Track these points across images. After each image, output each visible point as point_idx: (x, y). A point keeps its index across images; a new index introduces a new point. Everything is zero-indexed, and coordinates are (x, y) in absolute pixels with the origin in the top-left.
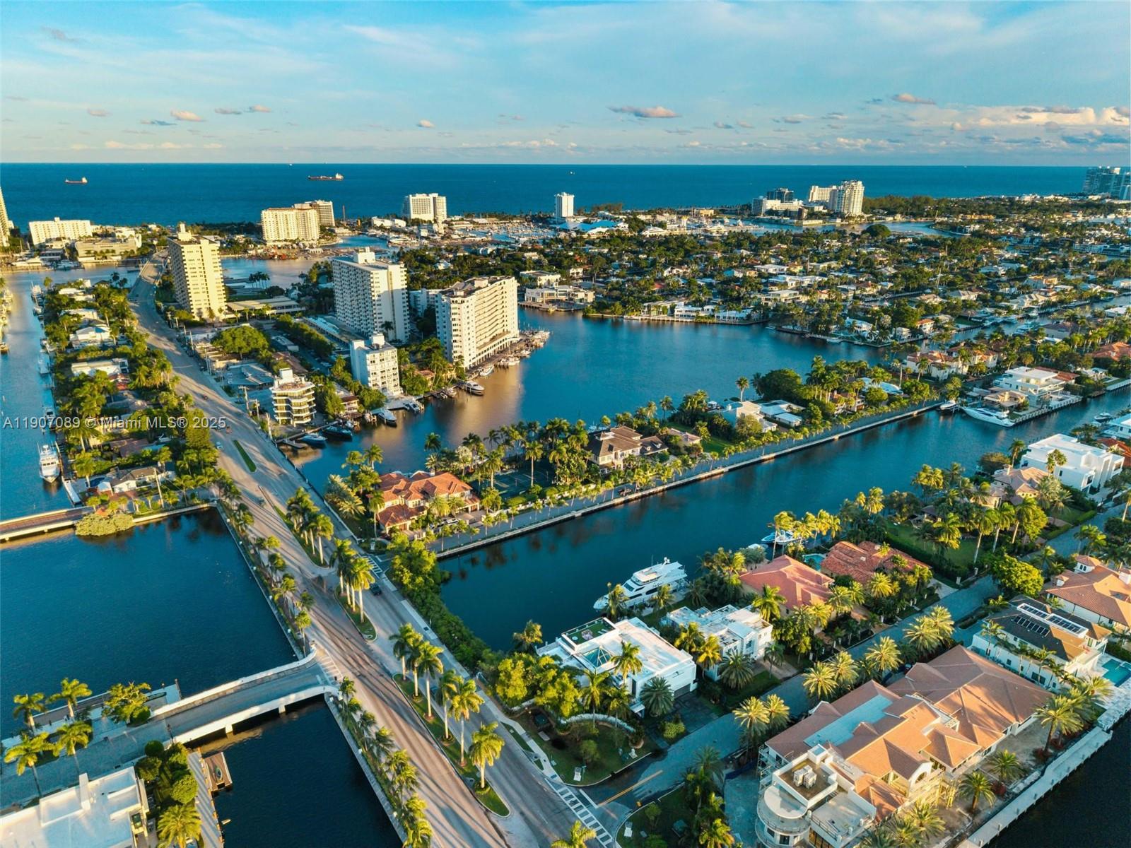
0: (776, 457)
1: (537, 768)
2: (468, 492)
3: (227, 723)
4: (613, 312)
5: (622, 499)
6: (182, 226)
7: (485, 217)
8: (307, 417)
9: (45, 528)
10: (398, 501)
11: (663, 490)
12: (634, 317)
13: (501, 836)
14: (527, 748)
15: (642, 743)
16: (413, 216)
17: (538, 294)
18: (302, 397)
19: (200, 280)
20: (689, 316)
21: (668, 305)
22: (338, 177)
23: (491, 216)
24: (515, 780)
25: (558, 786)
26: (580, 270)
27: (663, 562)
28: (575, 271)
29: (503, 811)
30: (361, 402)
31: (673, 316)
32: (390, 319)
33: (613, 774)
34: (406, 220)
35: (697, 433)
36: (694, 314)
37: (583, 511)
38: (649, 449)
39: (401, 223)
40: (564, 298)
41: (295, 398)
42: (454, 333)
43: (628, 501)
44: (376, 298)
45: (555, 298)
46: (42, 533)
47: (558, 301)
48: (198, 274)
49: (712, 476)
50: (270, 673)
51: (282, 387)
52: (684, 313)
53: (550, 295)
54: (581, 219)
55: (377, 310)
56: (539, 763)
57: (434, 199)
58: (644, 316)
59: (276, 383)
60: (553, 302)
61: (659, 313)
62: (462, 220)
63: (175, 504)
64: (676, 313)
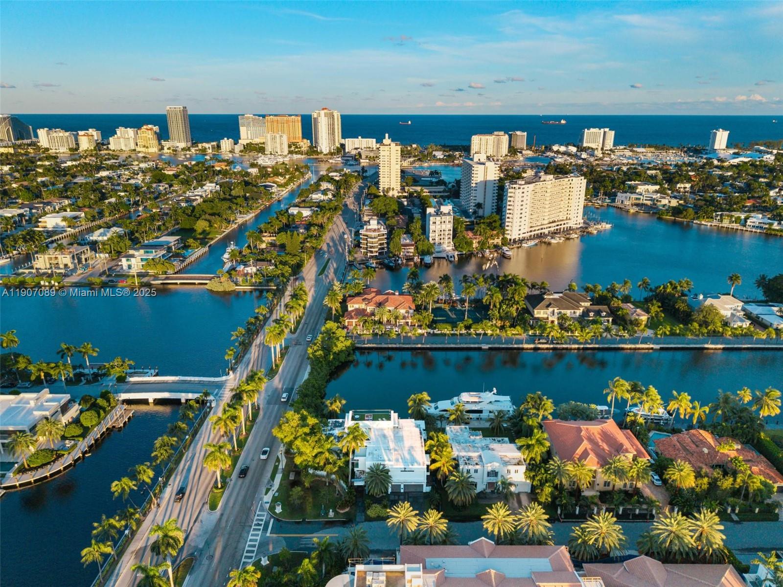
0: (724, 349)
1: (264, 491)
2: (411, 311)
3: (151, 396)
4: (685, 217)
5: (532, 346)
6: (387, 135)
7: (644, 147)
8: (376, 252)
9: (197, 282)
10: (363, 306)
11: (578, 349)
12: (703, 222)
13: (195, 521)
14: (273, 478)
15: (347, 510)
16: (585, 145)
17: (626, 197)
18: (375, 238)
19: (387, 169)
20: (761, 228)
21: (743, 217)
22: (563, 122)
23: (650, 146)
24: (243, 493)
25: (262, 509)
26: (688, 186)
27: (491, 391)
28: (682, 186)
29: (213, 507)
30: (417, 248)
31: (745, 226)
32: (481, 201)
33: (304, 520)
34: (578, 147)
35: (647, 311)
36: (767, 226)
37: (490, 346)
38: (592, 314)
39: (573, 149)
40: (649, 203)
41: (371, 238)
42: (508, 211)
43: (539, 349)
44: (474, 185)
45: (641, 202)
46: (194, 284)
47: (643, 205)
48: (386, 165)
49: (639, 349)
50: (197, 379)
51: (367, 230)
52: (757, 224)
53: (637, 199)
54: (732, 151)
55: (473, 193)
56: (268, 491)
57: (605, 132)
58: (715, 223)
59: (365, 227)
60: (637, 205)
61: (731, 222)
62: (625, 149)
63: (260, 283)
64: (748, 223)
